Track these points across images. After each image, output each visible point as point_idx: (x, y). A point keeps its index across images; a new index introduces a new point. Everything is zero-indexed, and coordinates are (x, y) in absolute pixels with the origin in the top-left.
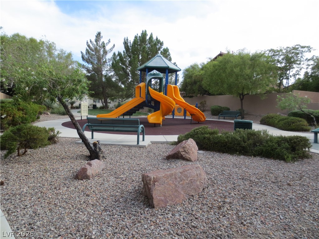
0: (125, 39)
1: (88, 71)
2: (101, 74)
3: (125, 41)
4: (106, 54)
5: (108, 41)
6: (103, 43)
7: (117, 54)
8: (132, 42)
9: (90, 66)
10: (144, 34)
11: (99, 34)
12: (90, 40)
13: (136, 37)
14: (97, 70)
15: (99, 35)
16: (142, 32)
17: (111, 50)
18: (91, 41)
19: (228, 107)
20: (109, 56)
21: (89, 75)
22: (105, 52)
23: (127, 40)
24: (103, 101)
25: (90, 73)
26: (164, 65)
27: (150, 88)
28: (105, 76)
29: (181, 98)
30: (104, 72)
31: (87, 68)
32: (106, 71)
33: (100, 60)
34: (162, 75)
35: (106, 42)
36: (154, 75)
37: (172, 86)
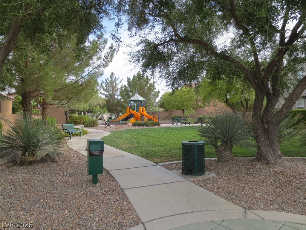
1: (106, 96)
2: (115, 98)
3: (128, 78)
4: (117, 86)
6: (115, 78)
7: (123, 86)
8: (132, 80)
9: (107, 94)
10: (139, 74)
11: (113, 73)
13: (134, 76)
14: (112, 96)
17: (120, 82)
18: (108, 79)
19: (181, 116)
20: (119, 86)
23: (129, 78)
24: (116, 114)
25: (107, 98)
26: (137, 99)
27: (130, 109)
28: (117, 99)
29: (145, 113)
30: (116, 97)
31: (105, 95)
32: (117, 96)
33: (113, 89)
34: (135, 104)
35: (117, 78)
36: (132, 104)
37: (141, 107)
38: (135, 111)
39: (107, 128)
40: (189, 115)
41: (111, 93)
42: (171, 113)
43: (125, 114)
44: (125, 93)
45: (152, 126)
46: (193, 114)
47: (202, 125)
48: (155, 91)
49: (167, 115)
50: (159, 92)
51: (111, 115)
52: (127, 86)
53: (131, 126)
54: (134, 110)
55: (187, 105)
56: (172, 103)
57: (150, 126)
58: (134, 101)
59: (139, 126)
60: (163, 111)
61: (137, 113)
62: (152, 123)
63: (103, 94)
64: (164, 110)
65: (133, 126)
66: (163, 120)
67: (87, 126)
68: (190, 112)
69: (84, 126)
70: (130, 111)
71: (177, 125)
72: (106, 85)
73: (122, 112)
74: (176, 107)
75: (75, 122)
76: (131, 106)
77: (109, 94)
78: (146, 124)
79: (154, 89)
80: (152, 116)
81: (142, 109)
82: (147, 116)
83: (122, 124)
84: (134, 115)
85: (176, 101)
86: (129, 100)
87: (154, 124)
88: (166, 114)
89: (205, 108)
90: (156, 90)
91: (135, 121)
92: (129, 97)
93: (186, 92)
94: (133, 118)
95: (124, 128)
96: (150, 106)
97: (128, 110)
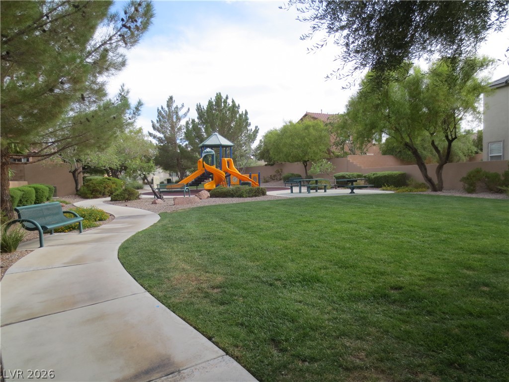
0: (197, 105)
1: (160, 140)
2: (175, 143)
3: (197, 107)
4: (180, 121)
5: (181, 106)
6: (177, 107)
7: (191, 121)
8: (205, 109)
9: (162, 136)
10: (219, 97)
11: (171, 98)
12: (162, 106)
13: (210, 102)
14: (171, 140)
15: (171, 100)
16: (216, 95)
17: (185, 115)
18: (162, 108)
20: (183, 122)
21: (162, 145)
22: (179, 119)
23: (200, 106)
24: (179, 173)
25: (162, 143)
26: (218, 143)
27: (204, 163)
28: (180, 146)
29: (234, 169)
30: (178, 141)
31: (159, 138)
32: (181, 139)
33: (173, 127)
34: (213, 152)
35: (179, 106)
36: (207, 152)
37: (226, 159)
38: (214, 167)
39: (156, 203)
40: (321, 171)
41: (168, 133)
42: (281, 170)
43: (197, 172)
44: (193, 133)
45: (249, 197)
46: (327, 169)
47: (352, 192)
48: (249, 128)
49: (273, 173)
50: (256, 131)
51: (170, 175)
52: (197, 120)
53: (206, 196)
54: (212, 164)
55: (314, 151)
56: (285, 150)
57: (246, 197)
58: (211, 147)
59: (223, 197)
60: (266, 165)
61: (218, 170)
62: (251, 191)
63: (155, 137)
64: (266, 163)
65: (211, 197)
66: (267, 182)
67: (116, 200)
68: (321, 165)
69: (109, 199)
70: (204, 167)
71: (300, 192)
72: (159, 119)
73: (190, 168)
74: (292, 157)
75: (92, 192)
76: (205, 156)
77: (165, 136)
78: (237, 192)
79: (248, 124)
80: (247, 176)
81: (228, 162)
82: (237, 176)
83: (188, 193)
84: (212, 174)
85: (292, 145)
86: (201, 145)
87: (254, 192)
88: (271, 171)
89: (348, 159)
90: (252, 128)
91: (214, 187)
92: (202, 140)
93: (312, 127)
94: (210, 179)
95: (191, 203)
96: (242, 156)
97: (199, 166)
